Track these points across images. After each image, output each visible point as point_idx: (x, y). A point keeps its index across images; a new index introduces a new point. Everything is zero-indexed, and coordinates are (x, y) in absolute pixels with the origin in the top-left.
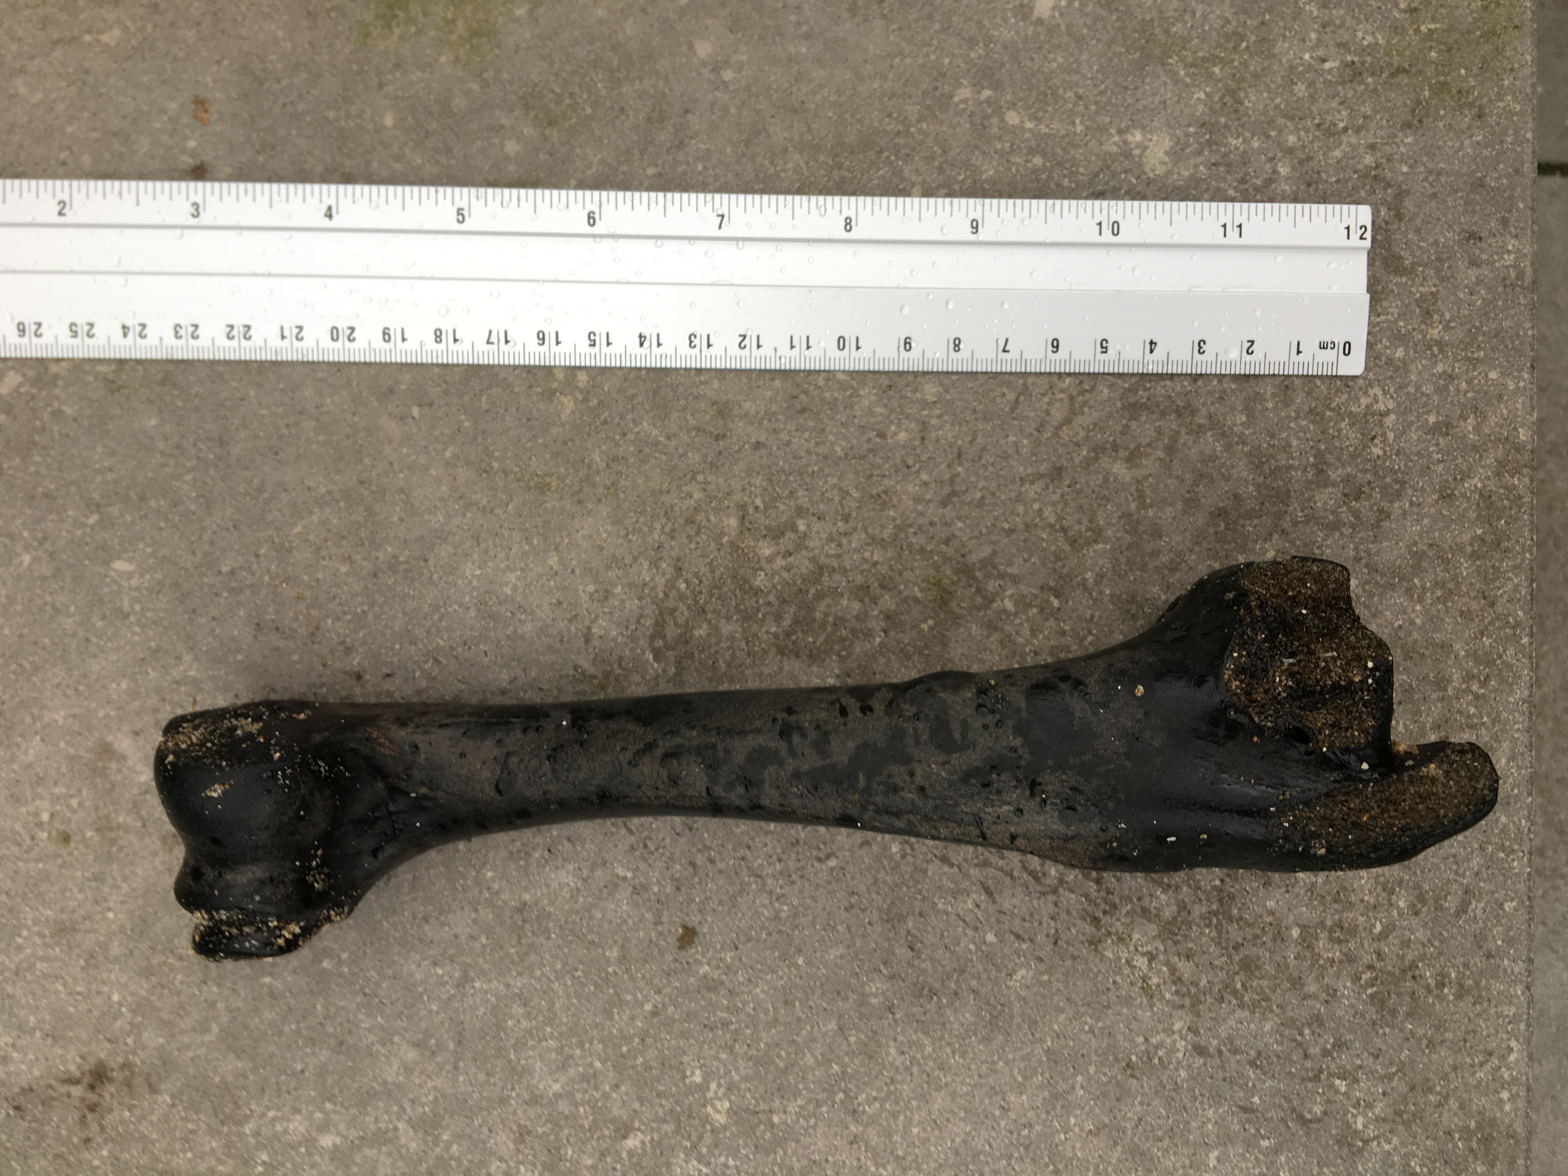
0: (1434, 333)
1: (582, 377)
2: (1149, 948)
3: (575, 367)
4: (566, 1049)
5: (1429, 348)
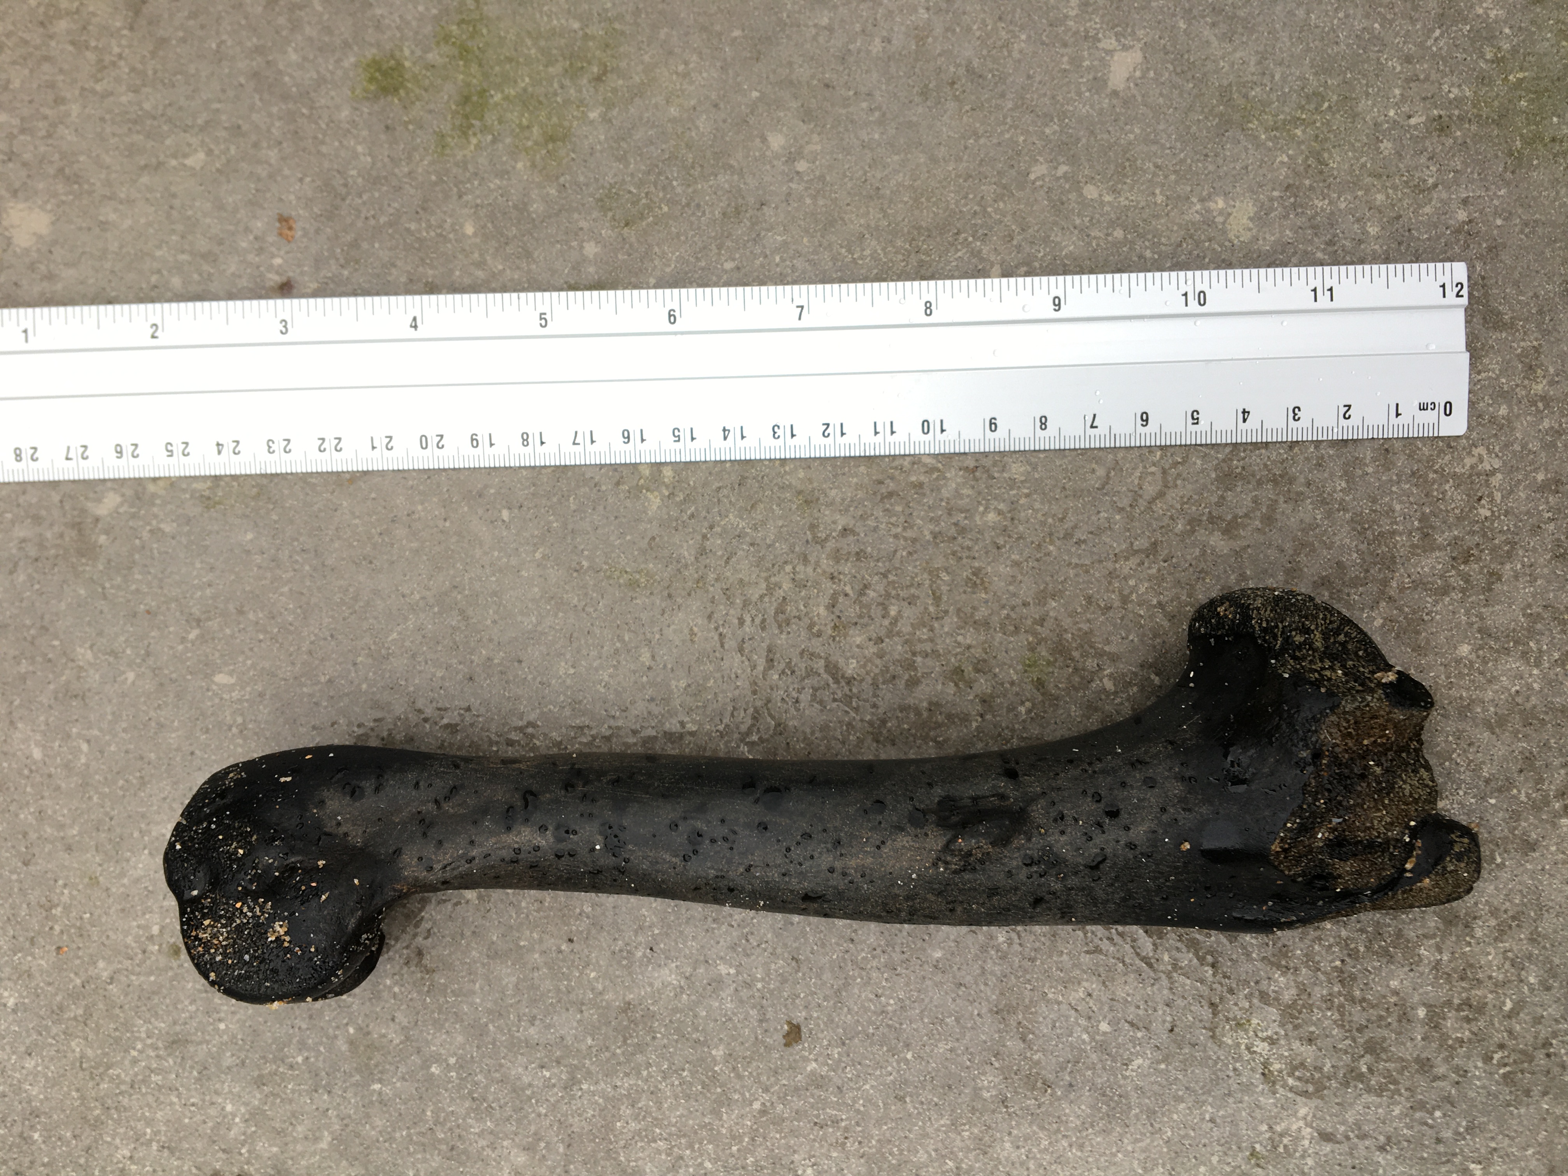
0: (1539, 388)
1: (668, 473)
2: (1269, 1033)
3: (661, 463)
4: (676, 1149)
5: (1534, 403)
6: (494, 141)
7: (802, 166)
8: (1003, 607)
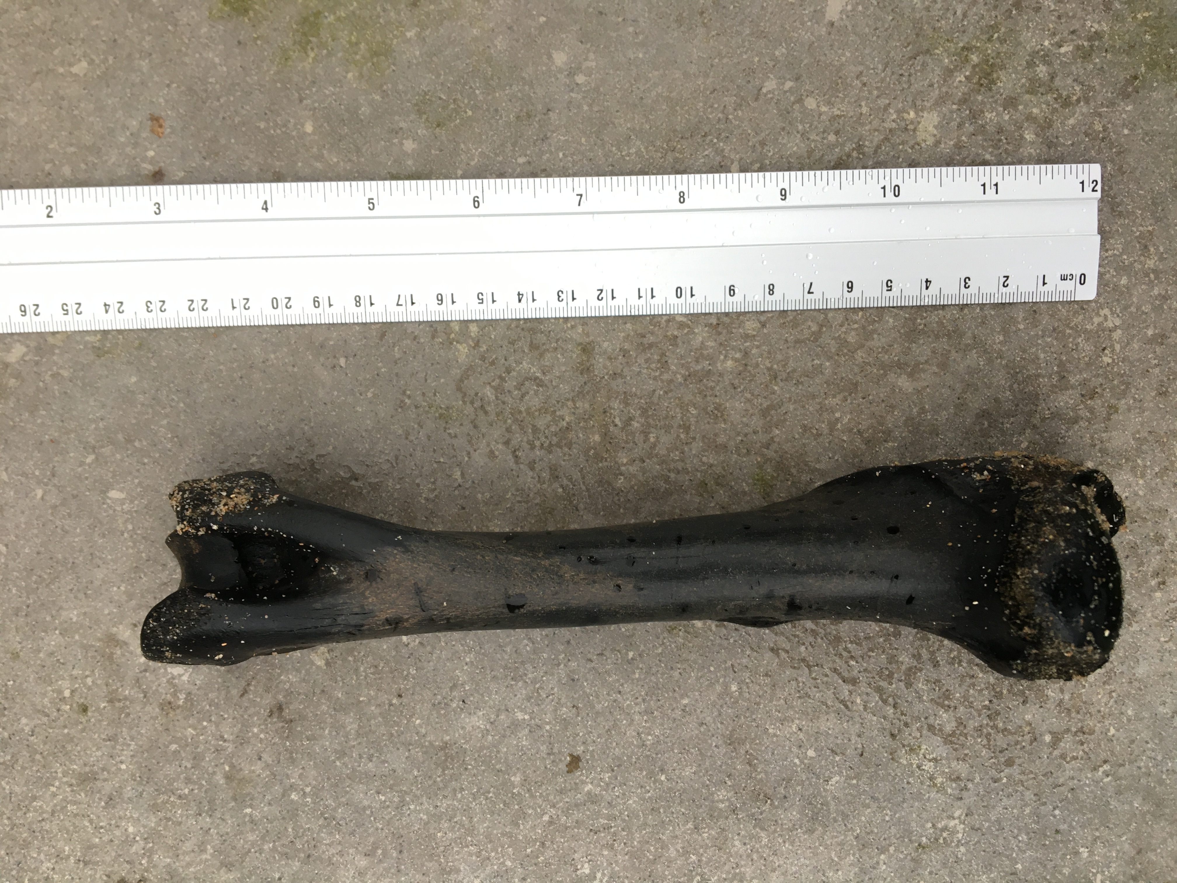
0: (1150, 263)
2: (934, 756)
3: (468, 321)
4: (484, 853)
5: (1147, 275)
6: (329, 54)
7: (580, 79)
8: (738, 434)
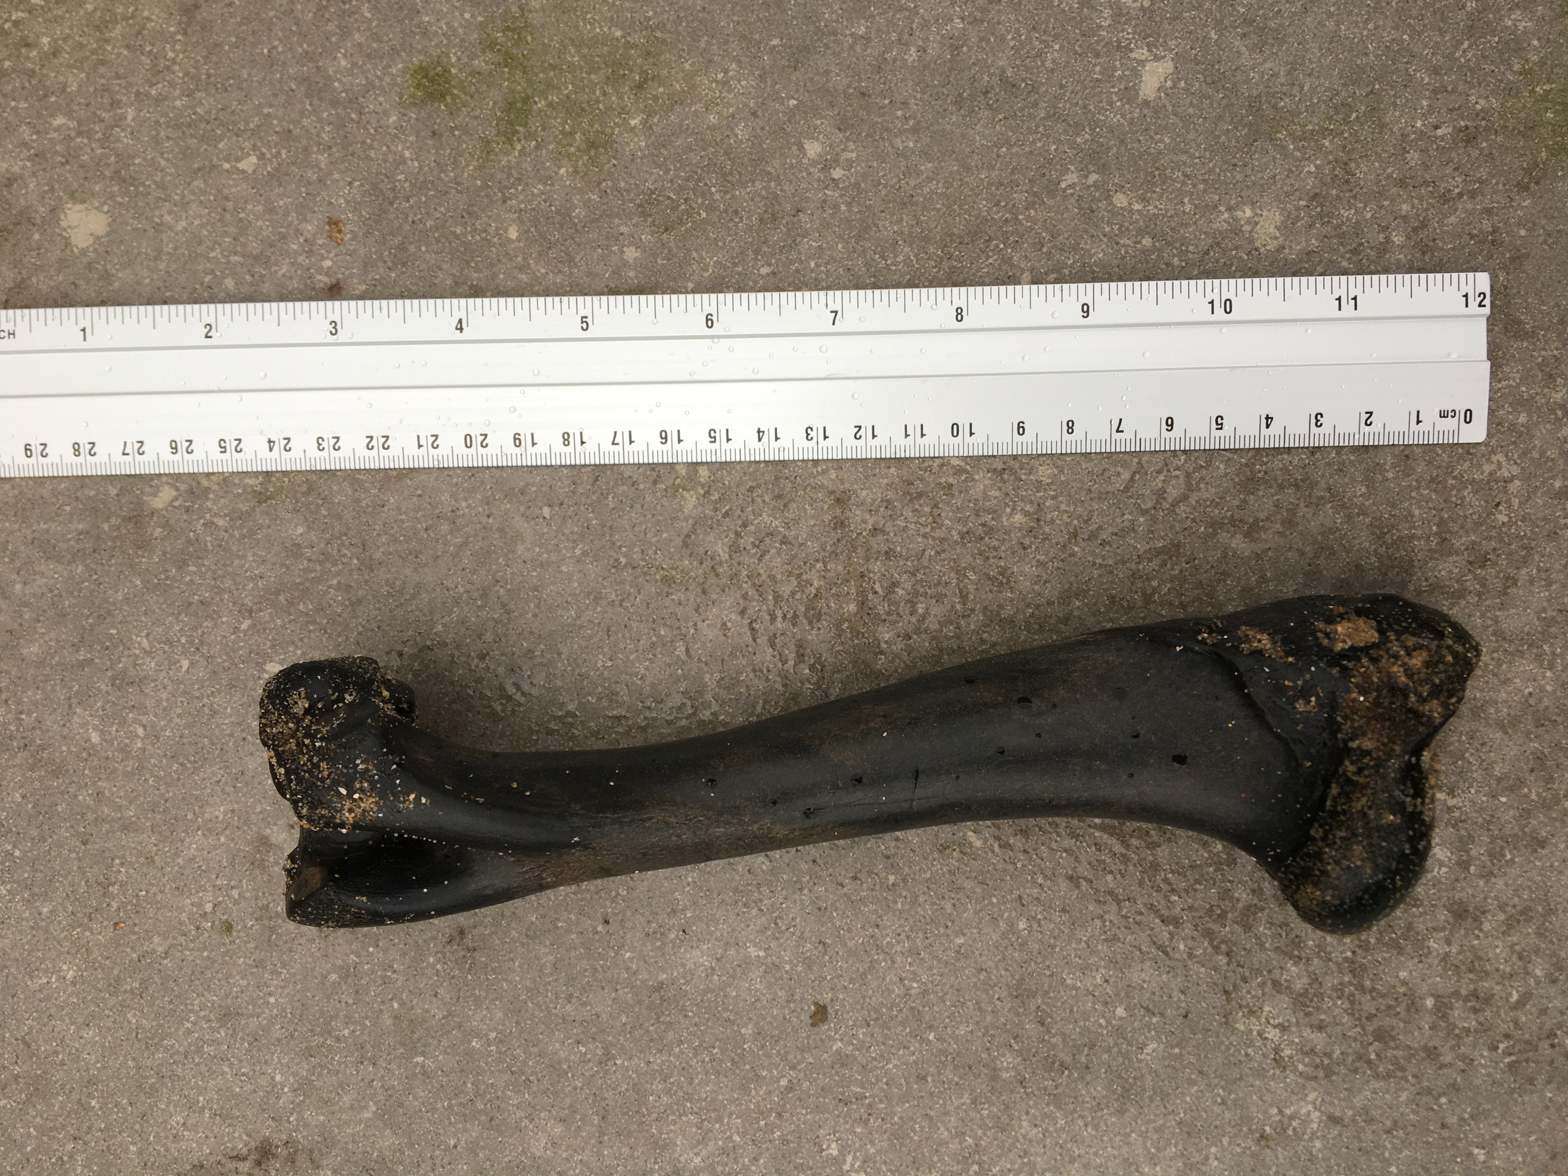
0: (1559, 396)
1: (703, 473)
2: (1281, 1020)
3: (697, 463)
5: (1553, 411)
6: (538, 147)
7: (837, 173)
8: (1028, 606)
